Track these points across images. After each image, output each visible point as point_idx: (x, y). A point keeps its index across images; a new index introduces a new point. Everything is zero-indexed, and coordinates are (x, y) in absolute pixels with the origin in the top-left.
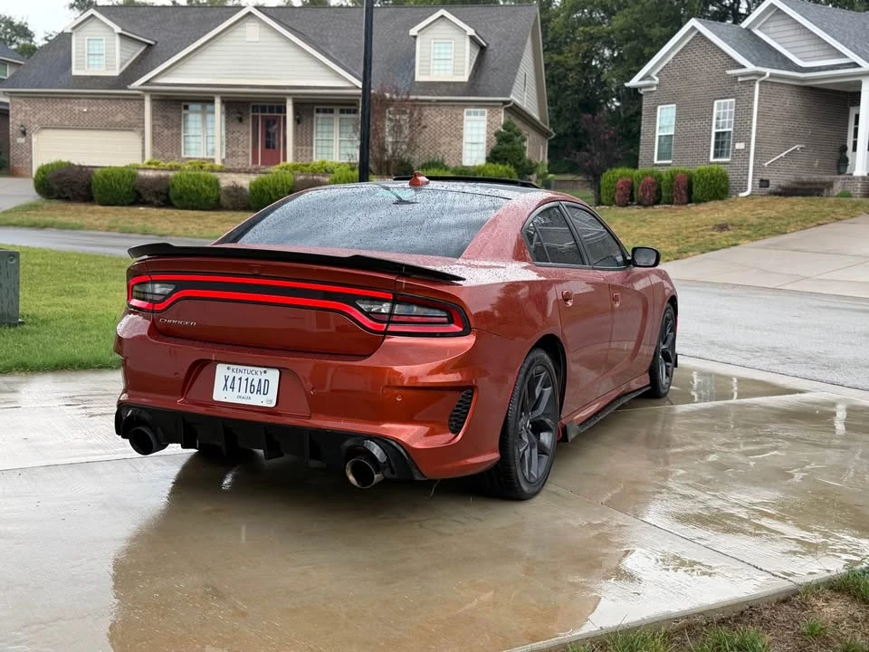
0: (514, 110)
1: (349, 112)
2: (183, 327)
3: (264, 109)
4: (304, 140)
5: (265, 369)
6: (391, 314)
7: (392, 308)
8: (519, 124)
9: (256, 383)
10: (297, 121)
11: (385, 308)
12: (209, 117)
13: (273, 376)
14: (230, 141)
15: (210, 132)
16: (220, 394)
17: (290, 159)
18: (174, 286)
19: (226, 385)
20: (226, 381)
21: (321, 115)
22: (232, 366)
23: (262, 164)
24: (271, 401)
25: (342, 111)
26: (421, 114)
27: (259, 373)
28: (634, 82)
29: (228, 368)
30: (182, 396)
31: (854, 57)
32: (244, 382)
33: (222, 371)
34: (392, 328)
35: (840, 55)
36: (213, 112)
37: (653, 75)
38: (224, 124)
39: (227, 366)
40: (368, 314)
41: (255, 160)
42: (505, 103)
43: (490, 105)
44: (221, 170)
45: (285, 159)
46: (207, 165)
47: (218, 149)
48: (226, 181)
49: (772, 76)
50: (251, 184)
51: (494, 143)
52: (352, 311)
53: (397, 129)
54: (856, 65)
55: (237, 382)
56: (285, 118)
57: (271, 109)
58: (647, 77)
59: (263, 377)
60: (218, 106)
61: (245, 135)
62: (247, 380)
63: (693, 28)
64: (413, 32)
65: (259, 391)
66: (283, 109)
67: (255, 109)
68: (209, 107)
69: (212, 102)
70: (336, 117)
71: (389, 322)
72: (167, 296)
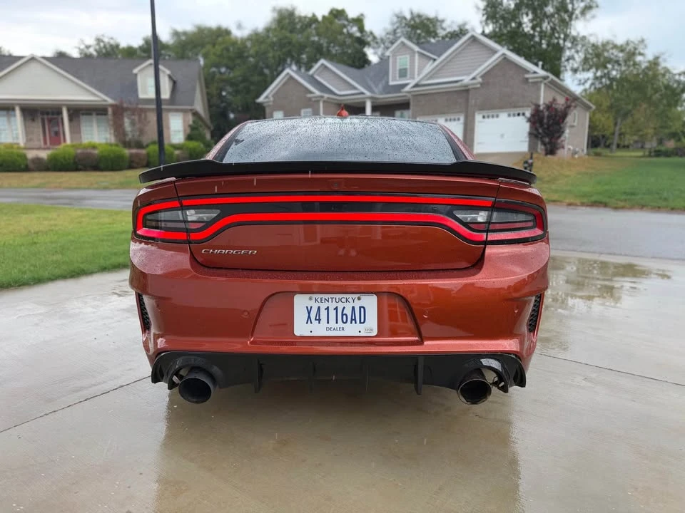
0: (195, 114)
1: (101, 114)
2: (237, 256)
3: (48, 113)
4: (76, 131)
5: (358, 295)
6: (489, 222)
7: (490, 217)
8: (200, 123)
9: (348, 312)
10: (71, 120)
11: (481, 217)
12: (12, 119)
13: (371, 303)
14: (27, 132)
15: (14, 127)
16: (301, 328)
17: (68, 141)
18: (219, 211)
19: (309, 317)
20: (309, 313)
21: (84, 117)
22: (314, 296)
23: (51, 144)
24: (372, 330)
25: (98, 114)
26: (146, 116)
27: (350, 300)
28: (261, 99)
29: (311, 299)
30: (252, 336)
31: (362, 90)
32: (333, 313)
33: (301, 303)
34: (492, 236)
35: (355, 88)
36: (15, 116)
37: (270, 96)
38: (23, 123)
39: (309, 296)
40: (466, 224)
41: (45, 143)
42: (191, 110)
43: (184, 111)
44: (25, 148)
45: (65, 141)
46: (16, 146)
47: (20, 136)
48: (31, 155)
49: (328, 98)
50: (48, 156)
51: (188, 131)
52: (447, 220)
53: (133, 124)
54: (362, 93)
55: (323, 313)
56: (62, 119)
57: (53, 114)
58: (267, 97)
59: (357, 304)
60: (18, 112)
61: (37, 128)
62: (336, 309)
63: (288, 74)
64: (135, 71)
65: (353, 320)
66: (60, 113)
67: (43, 113)
68: (11, 113)
69: (13, 109)
70: (94, 118)
71: (487, 231)
72: (208, 224)
